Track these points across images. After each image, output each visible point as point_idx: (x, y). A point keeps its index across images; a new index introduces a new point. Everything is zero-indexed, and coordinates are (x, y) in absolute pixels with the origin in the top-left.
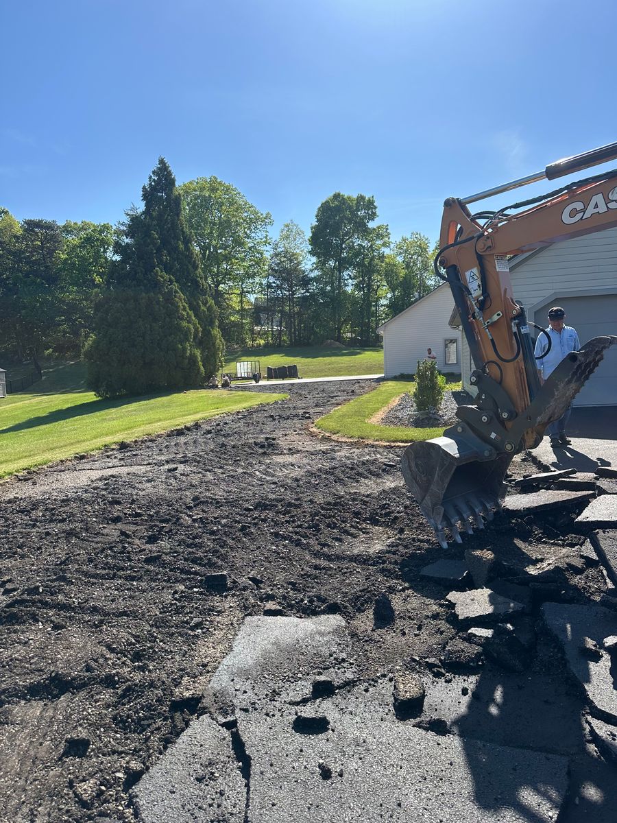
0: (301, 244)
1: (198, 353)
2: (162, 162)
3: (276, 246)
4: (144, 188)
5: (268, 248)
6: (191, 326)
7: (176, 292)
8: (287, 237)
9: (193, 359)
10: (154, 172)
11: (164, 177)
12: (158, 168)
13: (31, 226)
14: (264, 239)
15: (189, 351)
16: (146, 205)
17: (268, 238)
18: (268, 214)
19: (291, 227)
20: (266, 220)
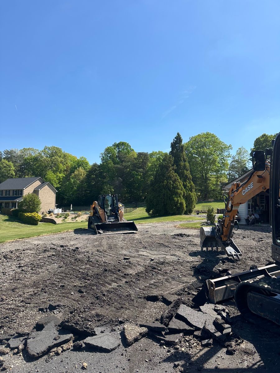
0: (246, 156)
1: (184, 202)
2: (178, 134)
3: (234, 158)
4: (172, 143)
5: (230, 158)
6: (182, 192)
7: (178, 179)
8: (239, 154)
9: (181, 204)
10: (175, 138)
11: (178, 139)
12: (177, 136)
13: (140, 154)
14: (228, 155)
15: (180, 201)
16: (172, 149)
17: (230, 155)
18: (230, 145)
19: (242, 149)
20: (230, 147)
